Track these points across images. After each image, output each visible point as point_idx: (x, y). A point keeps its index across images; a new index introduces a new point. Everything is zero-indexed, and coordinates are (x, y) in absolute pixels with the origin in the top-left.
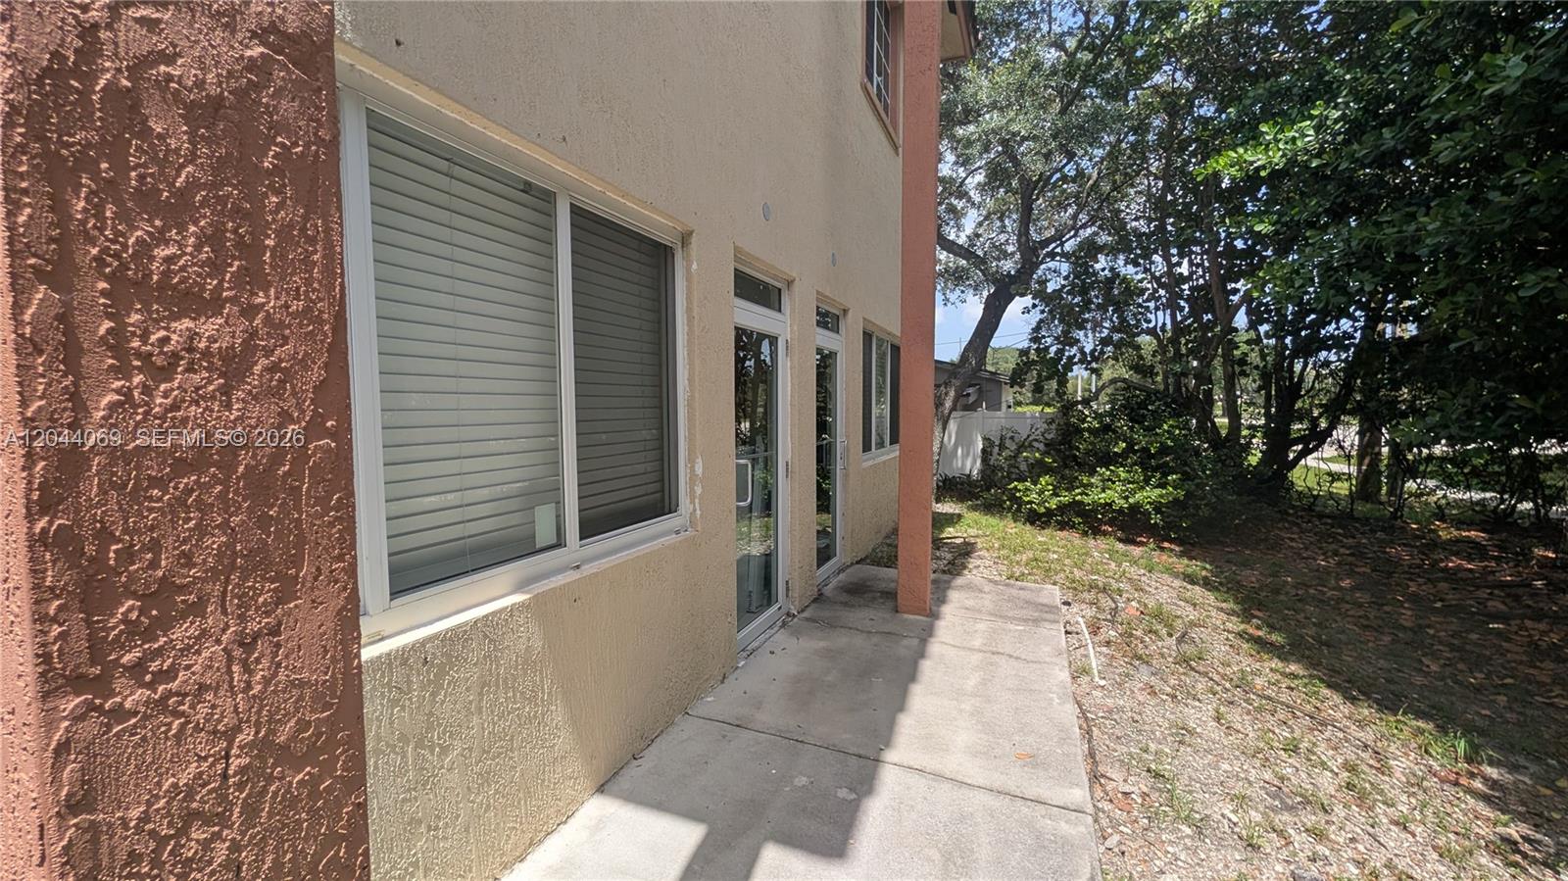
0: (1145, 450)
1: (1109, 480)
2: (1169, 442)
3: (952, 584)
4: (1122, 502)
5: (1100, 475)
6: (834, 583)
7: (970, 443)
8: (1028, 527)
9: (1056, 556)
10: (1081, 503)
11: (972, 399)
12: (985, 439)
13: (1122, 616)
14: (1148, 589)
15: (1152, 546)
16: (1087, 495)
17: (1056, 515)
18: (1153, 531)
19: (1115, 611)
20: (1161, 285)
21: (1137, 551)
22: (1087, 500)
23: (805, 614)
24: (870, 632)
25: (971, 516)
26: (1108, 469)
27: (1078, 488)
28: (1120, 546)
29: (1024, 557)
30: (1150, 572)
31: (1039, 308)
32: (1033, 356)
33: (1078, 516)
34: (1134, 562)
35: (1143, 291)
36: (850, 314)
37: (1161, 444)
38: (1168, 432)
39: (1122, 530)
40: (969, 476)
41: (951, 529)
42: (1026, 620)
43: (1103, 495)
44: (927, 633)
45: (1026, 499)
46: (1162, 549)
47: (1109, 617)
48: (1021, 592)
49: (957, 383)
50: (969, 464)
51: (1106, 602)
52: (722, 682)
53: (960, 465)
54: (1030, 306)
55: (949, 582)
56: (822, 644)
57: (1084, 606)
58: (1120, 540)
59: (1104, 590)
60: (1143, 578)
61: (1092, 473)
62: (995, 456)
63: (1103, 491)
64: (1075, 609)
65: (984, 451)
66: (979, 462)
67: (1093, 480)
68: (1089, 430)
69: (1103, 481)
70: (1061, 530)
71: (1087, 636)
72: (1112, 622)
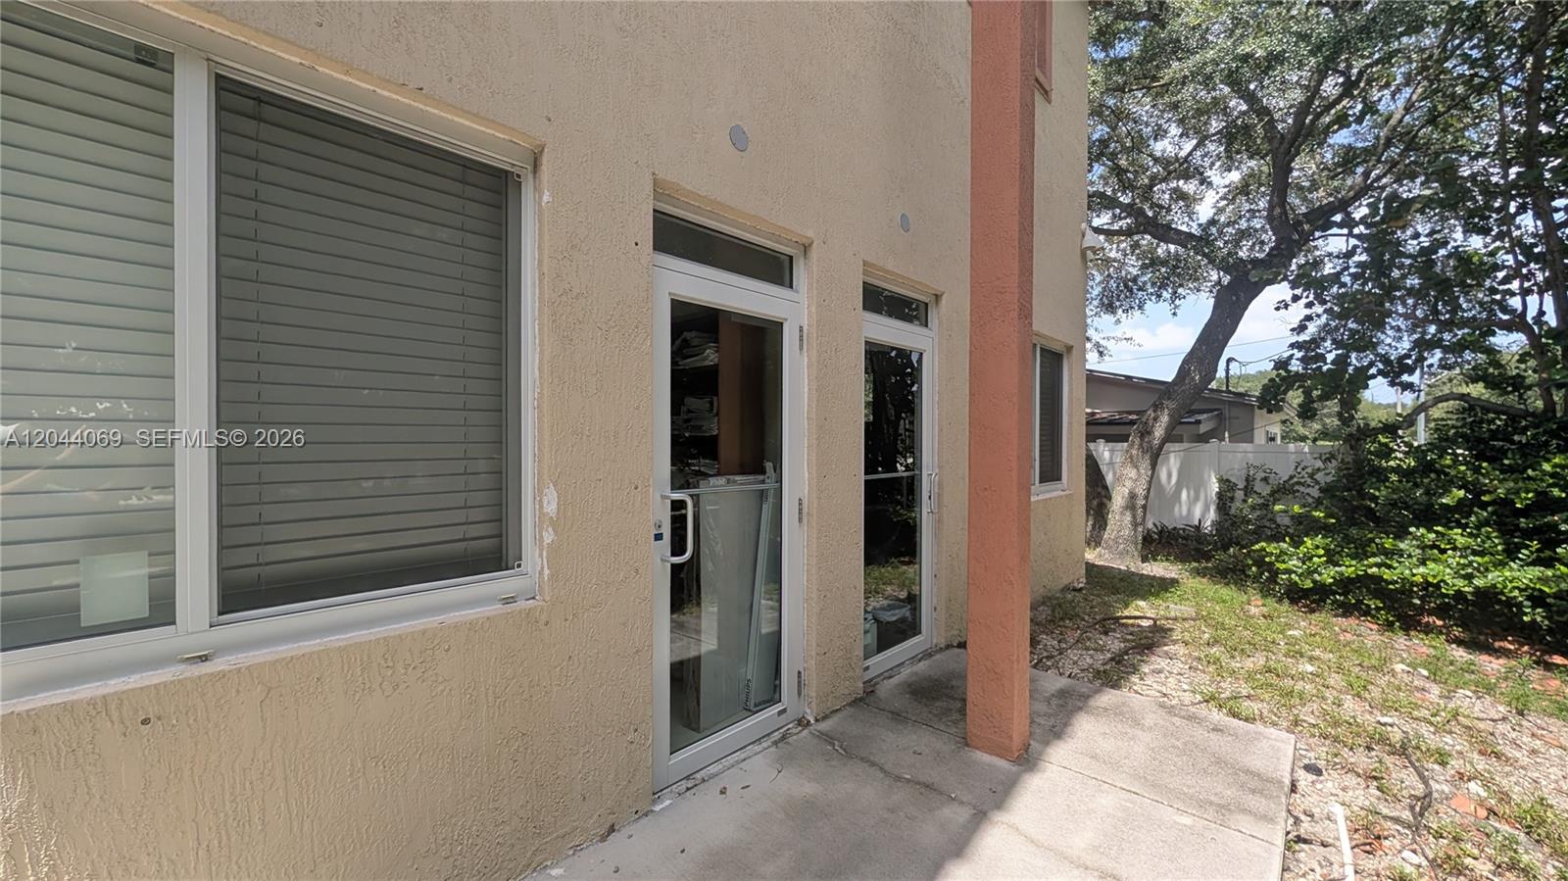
0: (1505, 503)
1: (1434, 546)
2: (1556, 492)
3: (1092, 702)
4: (1460, 583)
5: (1416, 538)
6: (905, 673)
7: (1198, 487)
8: (1286, 606)
9: (1310, 668)
10: (1379, 579)
11: (1203, 429)
12: (1221, 481)
13: (1442, 817)
14: (1511, 752)
15: (1525, 660)
16: (1389, 567)
17: (1334, 593)
18: (1529, 634)
19: (1424, 803)
20: (1531, 257)
21: (1492, 665)
22: (1387, 574)
23: (824, 726)
24: (898, 778)
25: (1191, 583)
26: (1430, 530)
27: (1374, 555)
28: (1460, 654)
29: (1249, 664)
30: (1521, 713)
31: (1304, 301)
32: (1296, 366)
33: (1376, 597)
34: (1485, 688)
35: (1496, 268)
36: (944, 301)
37: (1538, 493)
38: (1553, 475)
39: (1464, 626)
40: (1198, 528)
41: (1142, 603)
42: (1203, 804)
43: (1422, 570)
44: (997, 796)
45: (1282, 566)
46: (1549, 667)
47: (1406, 815)
48: (1213, 735)
49: (1172, 405)
50: (1199, 510)
51: (1406, 780)
52: (604, 838)
53: (1184, 512)
54: (1288, 298)
55: (1086, 697)
56: (808, 788)
57: (1351, 780)
58: (1459, 642)
59: (1402, 751)
60: (1502, 727)
61: (1401, 533)
62: (1238, 504)
63: (1423, 562)
64: (1330, 782)
65: (1220, 495)
66: (1213, 508)
67: (1402, 546)
68: (1397, 470)
69: (1423, 547)
70: (1344, 615)
71: (1348, 856)
72: (1415, 828)
